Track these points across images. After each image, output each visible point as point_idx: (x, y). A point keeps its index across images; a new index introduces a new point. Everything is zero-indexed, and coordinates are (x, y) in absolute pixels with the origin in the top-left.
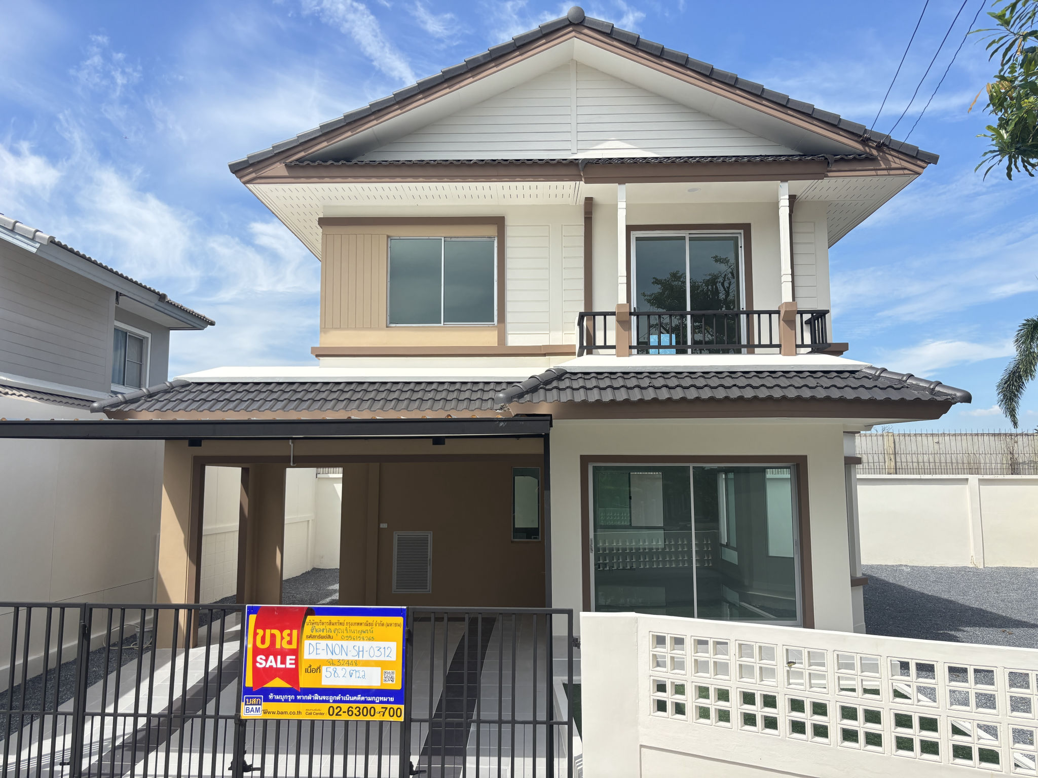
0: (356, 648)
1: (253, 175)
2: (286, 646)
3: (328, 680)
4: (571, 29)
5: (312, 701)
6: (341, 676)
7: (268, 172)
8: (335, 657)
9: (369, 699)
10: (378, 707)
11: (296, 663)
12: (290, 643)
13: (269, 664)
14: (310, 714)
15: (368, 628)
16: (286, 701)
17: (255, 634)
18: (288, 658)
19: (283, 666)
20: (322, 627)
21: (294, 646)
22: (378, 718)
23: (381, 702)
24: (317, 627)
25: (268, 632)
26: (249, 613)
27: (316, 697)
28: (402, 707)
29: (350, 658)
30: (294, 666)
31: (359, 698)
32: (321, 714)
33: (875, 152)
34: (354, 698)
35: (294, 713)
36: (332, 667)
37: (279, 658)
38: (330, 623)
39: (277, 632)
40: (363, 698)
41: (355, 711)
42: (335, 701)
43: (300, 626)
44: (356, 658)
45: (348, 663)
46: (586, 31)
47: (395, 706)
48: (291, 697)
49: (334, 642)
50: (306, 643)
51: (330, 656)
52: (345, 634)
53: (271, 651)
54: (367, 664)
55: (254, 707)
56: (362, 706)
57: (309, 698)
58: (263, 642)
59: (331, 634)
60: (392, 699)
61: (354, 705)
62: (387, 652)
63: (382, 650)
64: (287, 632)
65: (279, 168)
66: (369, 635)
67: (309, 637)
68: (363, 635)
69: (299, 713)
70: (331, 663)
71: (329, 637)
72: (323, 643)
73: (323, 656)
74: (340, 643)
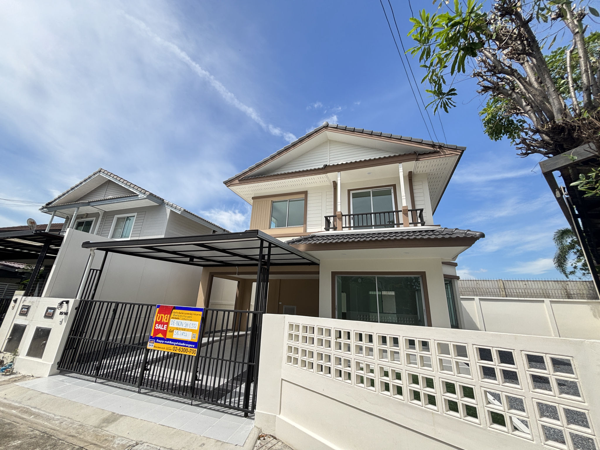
0: (186, 323)
1: (230, 184)
2: (165, 321)
3: (175, 336)
4: (324, 128)
5: (169, 344)
6: (179, 334)
7: (234, 183)
8: (179, 327)
9: (187, 345)
10: (189, 349)
11: (167, 328)
12: (166, 320)
13: (159, 328)
14: (167, 349)
15: (191, 316)
16: (161, 343)
17: (157, 316)
18: (165, 325)
19: (163, 329)
20: (177, 314)
21: (167, 321)
22: (188, 354)
23: (190, 347)
24: (175, 314)
25: (161, 315)
26: (157, 308)
27: (170, 342)
28: (196, 350)
29: (183, 327)
30: (166, 329)
31: (184, 344)
32: (171, 350)
33: (438, 150)
34: (182, 344)
35: (162, 348)
36: (177, 331)
37: (162, 325)
38: (180, 313)
39: (163, 315)
40: (184, 345)
41: (181, 350)
42: (176, 345)
43: (170, 313)
44: (185, 328)
45: (183, 329)
46: (329, 128)
47: (194, 349)
48: (163, 342)
49: (179, 321)
50: (171, 320)
51: (177, 326)
52: (183, 318)
53: (160, 323)
54: (188, 330)
55: (152, 344)
56: (184, 348)
57: (168, 342)
58: (159, 319)
59: (179, 317)
60: (194, 346)
61: (181, 347)
62: (195, 325)
63: (193, 325)
64: (166, 315)
65: (237, 181)
66: (190, 318)
67: (172, 318)
68: (189, 318)
69: (164, 348)
70: (177, 329)
71: (178, 319)
72: (176, 320)
73: (176, 326)
74: (181, 321)
